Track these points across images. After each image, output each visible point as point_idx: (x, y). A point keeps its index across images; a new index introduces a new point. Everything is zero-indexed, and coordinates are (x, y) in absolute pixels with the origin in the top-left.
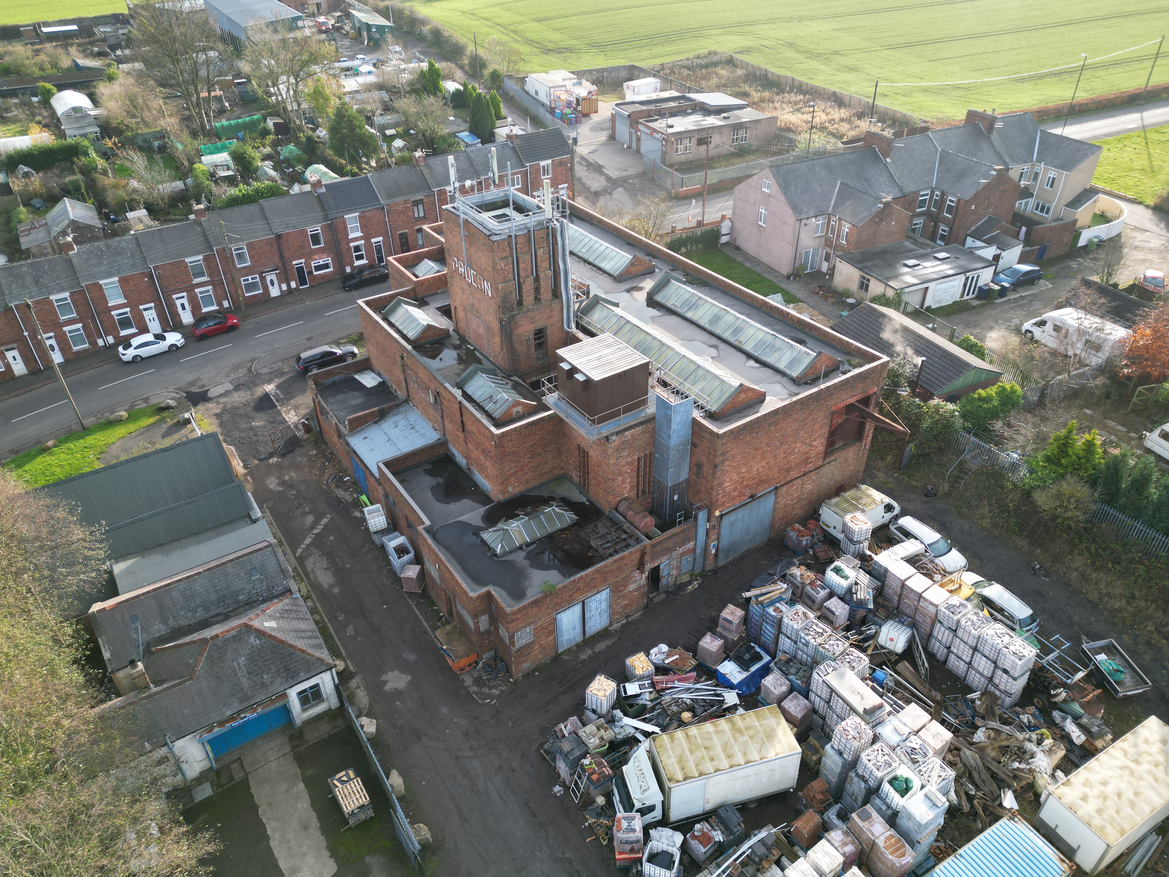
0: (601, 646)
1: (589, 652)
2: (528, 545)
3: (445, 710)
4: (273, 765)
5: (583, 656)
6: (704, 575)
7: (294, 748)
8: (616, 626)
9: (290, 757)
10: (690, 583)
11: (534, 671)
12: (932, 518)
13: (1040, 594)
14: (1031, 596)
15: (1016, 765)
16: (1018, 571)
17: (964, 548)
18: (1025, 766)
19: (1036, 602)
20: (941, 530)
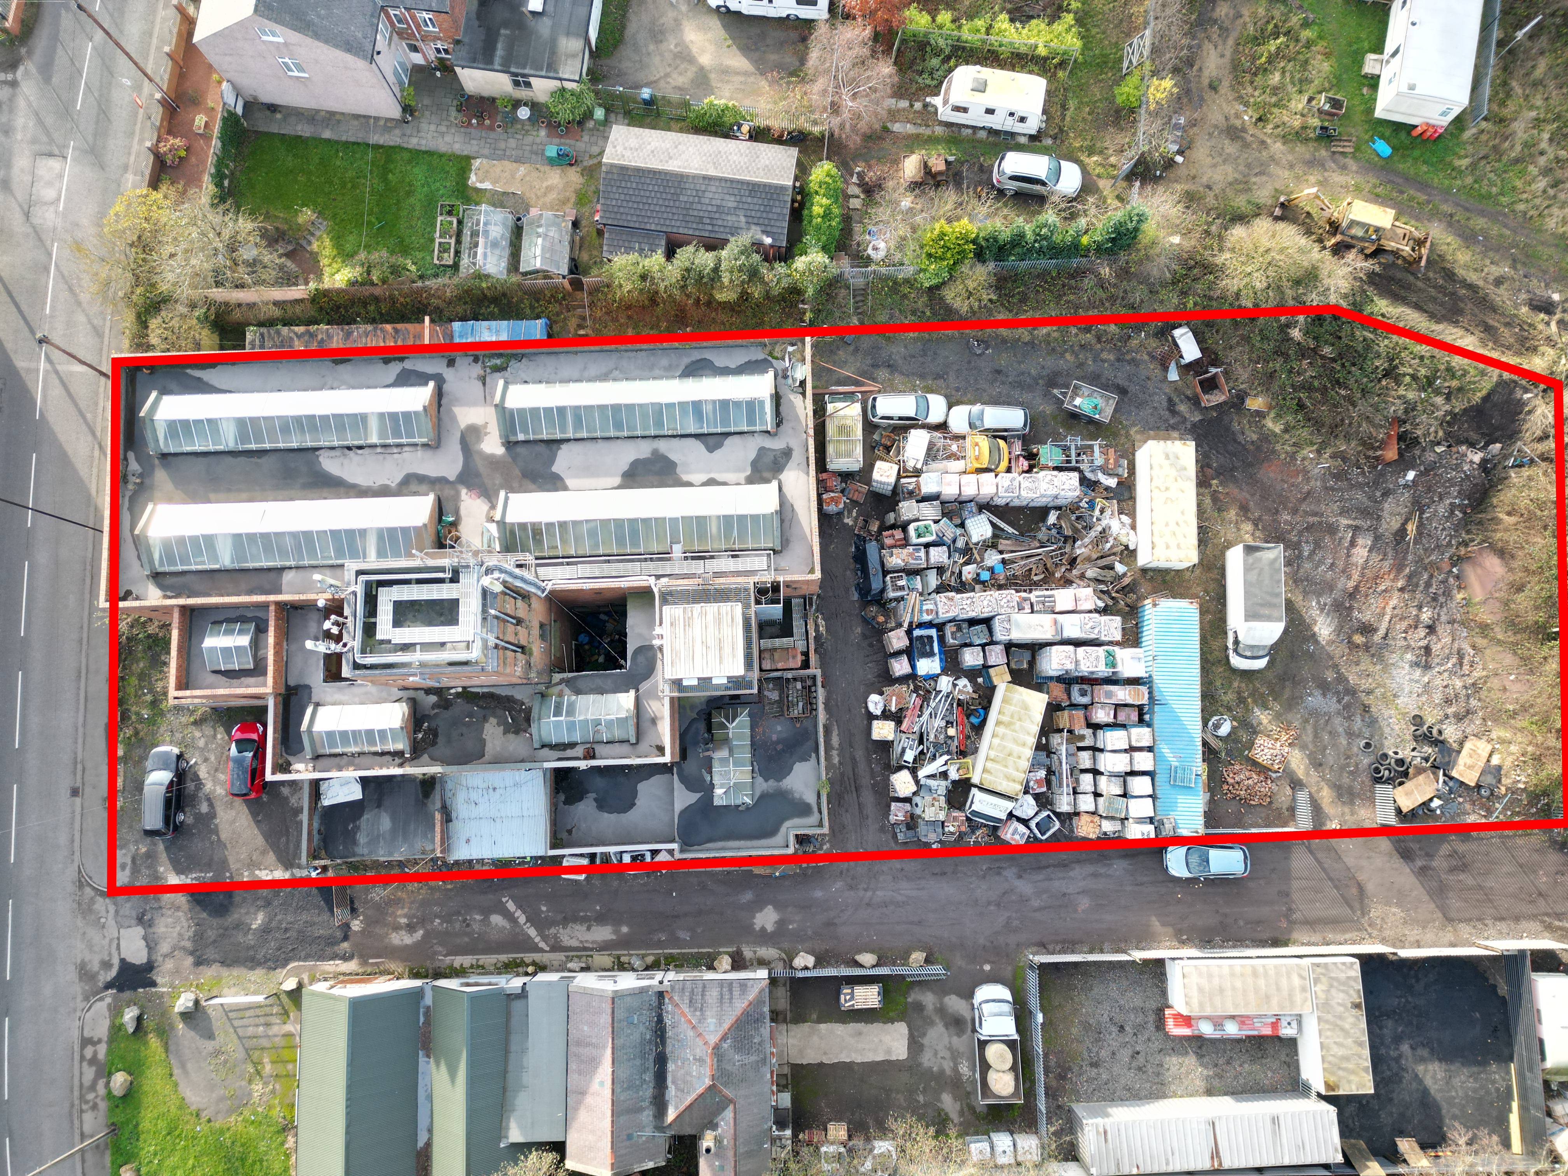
0: (835, 741)
2: (753, 771)
3: (818, 894)
4: (791, 1041)
6: (816, 608)
7: (785, 1021)
9: (792, 1027)
10: (817, 626)
12: (875, 366)
13: (998, 372)
14: (996, 380)
15: (1108, 545)
16: (969, 362)
17: (922, 377)
18: (1111, 540)
19: (1003, 383)
20: (892, 373)
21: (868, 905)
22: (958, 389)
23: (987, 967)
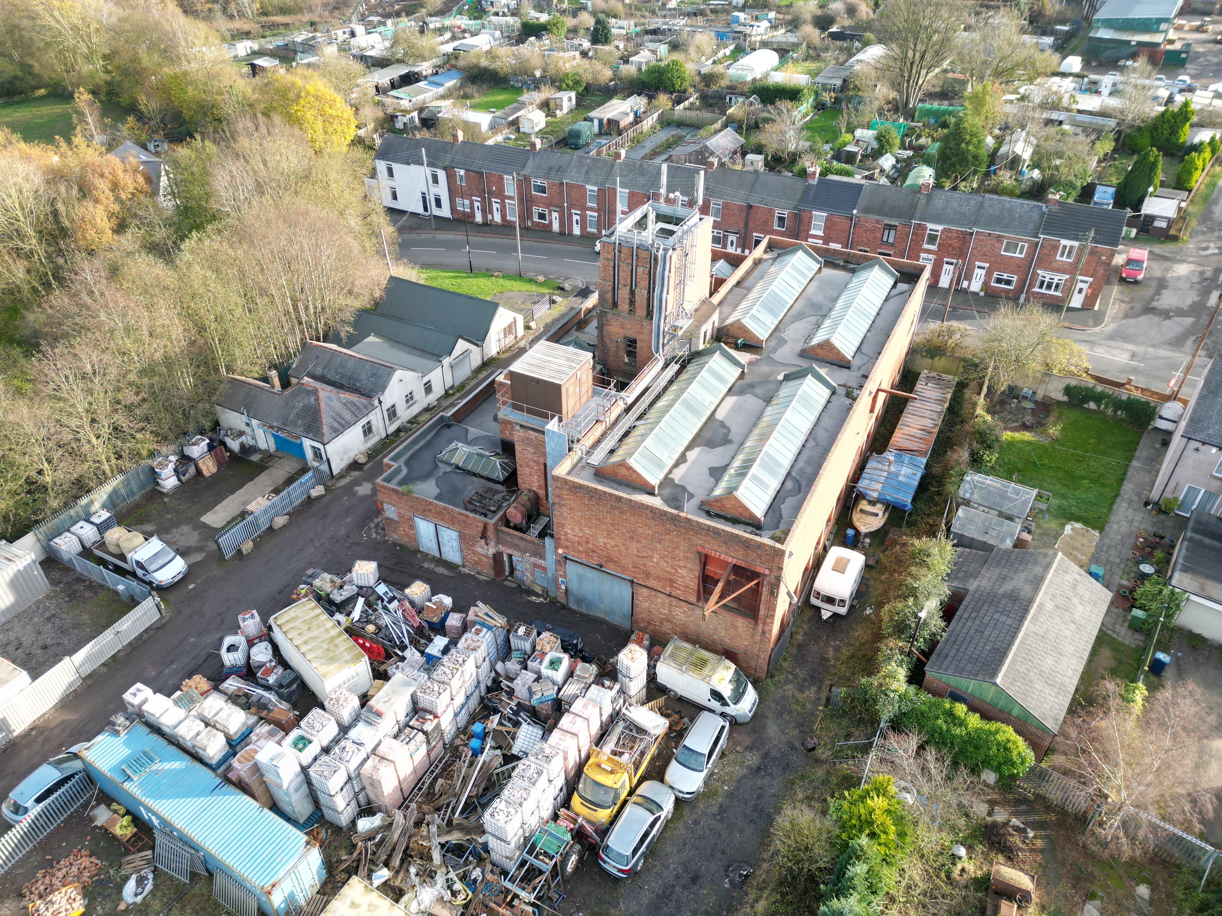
0: (441, 570)
1: (432, 566)
2: (457, 467)
3: (349, 520)
4: (281, 472)
5: (426, 565)
6: (553, 602)
7: (295, 473)
8: (466, 570)
9: (289, 475)
10: (538, 595)
11: (400, 546)
12: (766, 755)
13: (695, 879)
14: (686, 871)
15: (413, 870)
16: (723, 852)
17: (730, 795)
18: (416, 880)
19: (678, 877)
20: (749, 768)
21: (312, 541)
22: (696, 822)
23: (191, 587)
